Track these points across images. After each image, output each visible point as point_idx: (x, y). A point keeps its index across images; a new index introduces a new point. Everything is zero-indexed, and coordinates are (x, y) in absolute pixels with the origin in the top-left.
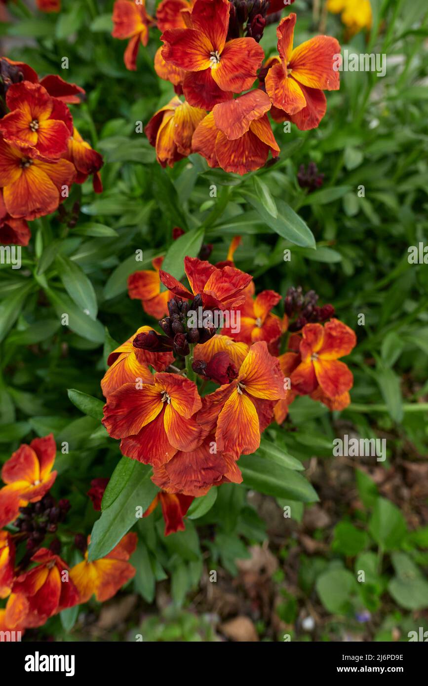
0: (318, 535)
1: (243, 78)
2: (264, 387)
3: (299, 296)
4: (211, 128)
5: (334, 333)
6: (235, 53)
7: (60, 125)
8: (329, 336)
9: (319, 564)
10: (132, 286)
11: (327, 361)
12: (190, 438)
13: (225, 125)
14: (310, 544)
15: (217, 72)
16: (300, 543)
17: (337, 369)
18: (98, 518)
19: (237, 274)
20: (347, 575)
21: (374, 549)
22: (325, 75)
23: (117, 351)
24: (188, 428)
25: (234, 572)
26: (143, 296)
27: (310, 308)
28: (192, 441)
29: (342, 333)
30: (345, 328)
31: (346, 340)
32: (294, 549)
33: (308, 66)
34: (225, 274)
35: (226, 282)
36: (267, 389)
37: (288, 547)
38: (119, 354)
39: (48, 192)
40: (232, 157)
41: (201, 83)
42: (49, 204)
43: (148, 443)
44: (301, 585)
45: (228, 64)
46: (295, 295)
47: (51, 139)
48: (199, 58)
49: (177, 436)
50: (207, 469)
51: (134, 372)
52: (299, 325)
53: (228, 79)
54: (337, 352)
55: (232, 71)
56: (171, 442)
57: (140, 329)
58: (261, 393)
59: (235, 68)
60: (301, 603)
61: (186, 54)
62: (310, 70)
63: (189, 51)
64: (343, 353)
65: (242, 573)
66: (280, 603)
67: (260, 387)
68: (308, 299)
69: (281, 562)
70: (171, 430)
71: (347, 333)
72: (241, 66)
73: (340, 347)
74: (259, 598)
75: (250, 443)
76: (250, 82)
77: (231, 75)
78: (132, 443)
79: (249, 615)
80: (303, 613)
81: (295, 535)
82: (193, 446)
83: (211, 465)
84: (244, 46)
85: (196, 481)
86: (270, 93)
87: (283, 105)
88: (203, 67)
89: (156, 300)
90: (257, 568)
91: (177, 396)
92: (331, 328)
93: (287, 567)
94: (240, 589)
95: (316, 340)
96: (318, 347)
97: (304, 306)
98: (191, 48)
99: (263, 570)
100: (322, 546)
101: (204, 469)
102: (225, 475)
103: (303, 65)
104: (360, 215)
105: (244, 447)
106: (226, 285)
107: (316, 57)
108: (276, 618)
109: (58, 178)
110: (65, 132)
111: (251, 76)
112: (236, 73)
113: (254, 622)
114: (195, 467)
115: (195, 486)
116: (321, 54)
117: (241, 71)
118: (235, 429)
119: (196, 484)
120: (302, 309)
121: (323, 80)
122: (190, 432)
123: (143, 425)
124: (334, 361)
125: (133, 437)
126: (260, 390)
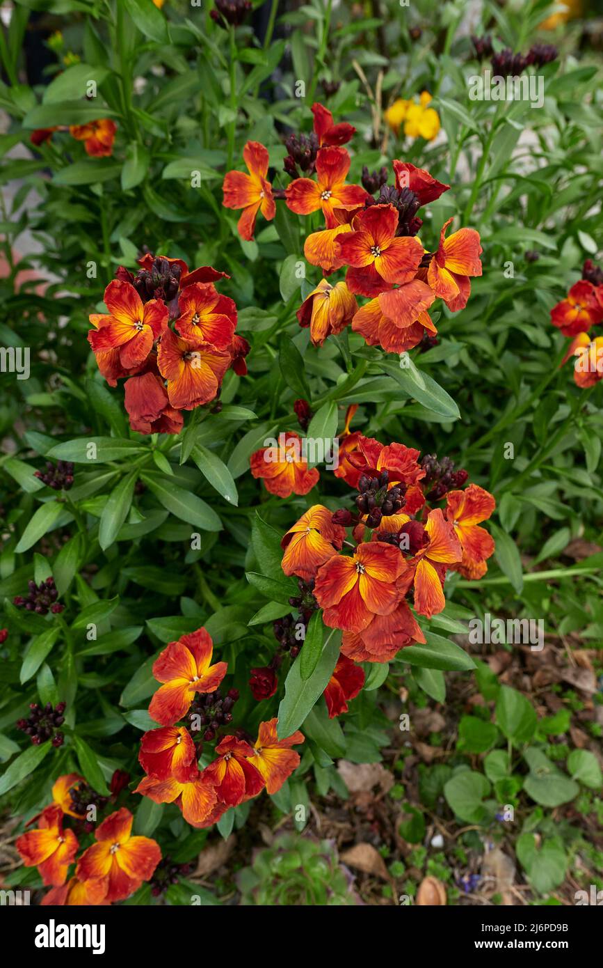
0: (435, 740)
1: (406, 272)
2: (443, 552)
3: (435, 464)
4: (372, 314)
5: (474, 499)
6: (398, 251)
7: (223, 319)
8: (470, 501)
9: (441, 771)
10: (255, 465)
11: (467, 527)
12: (389, 602)
13: (392, 313)
14: (427, 751)
15: (382, 266)
16: (415, 752)
17: (478, 536)
18: (282, 698)
19: (403, 449)
20: (477, 776)
21: (503, 746)
22: (471, 264)
23: (291, 531)
24: (387, 593)
25: (344, 796)
26: (268, 475)
27: (449, 474)
28: (390, 605)
29: (481, 497)
30: (484, 493)
31: (485, 504)
32: (410, 759)
33: (456, 256)
34: (392, 451)
35: (393, 457)
36: (447, 553)
37: (402, 758)
38: (294, 533)
39: (209, 382)
40: (392, 339)
41: (365, 274)
42: (208, 393)
43: (346, 612)
44: (423, 800)
45: (393, 260)
46: (433, 462)
47: (213, 332)
48: (363, 253)
49: (377, 601)
50: (399, 632)
51: (317, 549)
52: (439, 493)
53: (393, 273)
54: (477, 517)
55: (396, 267)
56: (370, 607)
57: (313, 507)
58: (441, 558)
59: (400, 263)
60: (428, 820)
61: (353, 251)
62: (458, 259)
63: (355, 248)
64: (482, 519)
65: (354, 795)
66: (402, 823)
67: (439, 552)
68: (445, 466)
69: (398, 776)
70: (369, 595)
71: (486, 497)
72: (405, 263)
73: (479, 512)
74: (378, 819)
75: (438, 604)
76: (412, 275)
77: (396, 270)
78: (334, 612)
79: (368, 840)
80: (430, 830)
81: (408, 744)
82: (392, 608)
83: (401, 628)
84: (406, 245)
85: (387, 645)
86: (432, 286)
87: (442, 294)
88: (369, 262)
89: (281, 479)
90: (369, 787)
91: (375, 565)
92: (470, 494)
93: (404, 781)
94: (353, 814)
95: (458, 507)
96: (458, 514)
97: (443, 474)
98: (356, 245)
99: (377, 789)
100: (441, 753)
101: (395, 633)
102: (413, 637)
103: (452, 255)
104: (461, 366)
105: (434, 607)
106: (395, 460)
107: (463, 249)
108: (400, 841)
109: (218, 368)
110: (229, 324)
111: (412, 270)
112: (401, 269)
113: (376, 847)
114: (387, 632)
115: (388, 650)
116: (467, 246)
117: (405, 267)
118: (425, 591)
119: (388, 648)
120: (441, 477)
121: (470, 268)
122: (389, 596)
123: (343, 595)
124: (473, 527)
125: (335, 607)
126: (439, 555)
